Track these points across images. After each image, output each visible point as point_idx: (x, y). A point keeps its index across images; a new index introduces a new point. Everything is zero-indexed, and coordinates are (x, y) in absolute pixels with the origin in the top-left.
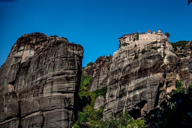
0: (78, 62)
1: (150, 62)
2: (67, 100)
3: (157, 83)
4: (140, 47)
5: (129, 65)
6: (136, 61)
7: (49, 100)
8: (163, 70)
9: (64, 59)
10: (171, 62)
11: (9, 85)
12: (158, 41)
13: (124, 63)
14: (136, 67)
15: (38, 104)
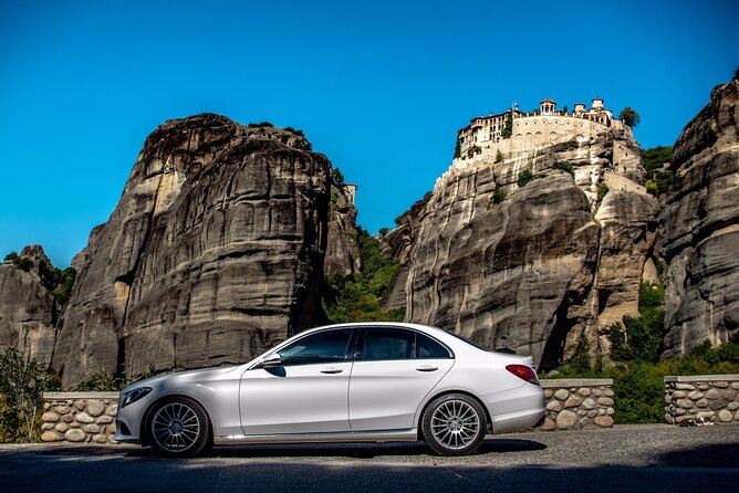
0: (307, 212)
1: (541, 217)
2: (261, 338)
3: (557, 288)
4: (513, 163)
5: (470, 225)
6: (494, 210)
7: (204, 336)
8: (585, 246)
9: (256, 202)
10: (624, 217)
11: (117, 284)
12: (580, 140)
13: (458, 219)
14: (494, 233)
15: (171, 346)
